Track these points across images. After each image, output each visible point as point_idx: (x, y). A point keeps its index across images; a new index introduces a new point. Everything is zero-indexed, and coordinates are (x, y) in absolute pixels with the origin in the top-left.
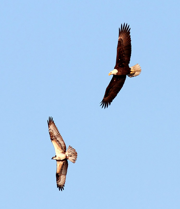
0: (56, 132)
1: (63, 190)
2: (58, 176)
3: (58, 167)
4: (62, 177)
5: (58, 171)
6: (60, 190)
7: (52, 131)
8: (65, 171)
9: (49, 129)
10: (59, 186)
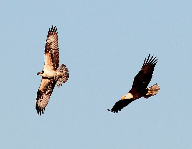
0: (54, 45)
1: (43, 114)
2: (39, 94)
3: (42, 83)
4: (45, 97)
5: (41, 88)
6: (38, 114)
7: (50, 43)
8: (50, 92)
9: (48, 39)
10: (39, 107)
